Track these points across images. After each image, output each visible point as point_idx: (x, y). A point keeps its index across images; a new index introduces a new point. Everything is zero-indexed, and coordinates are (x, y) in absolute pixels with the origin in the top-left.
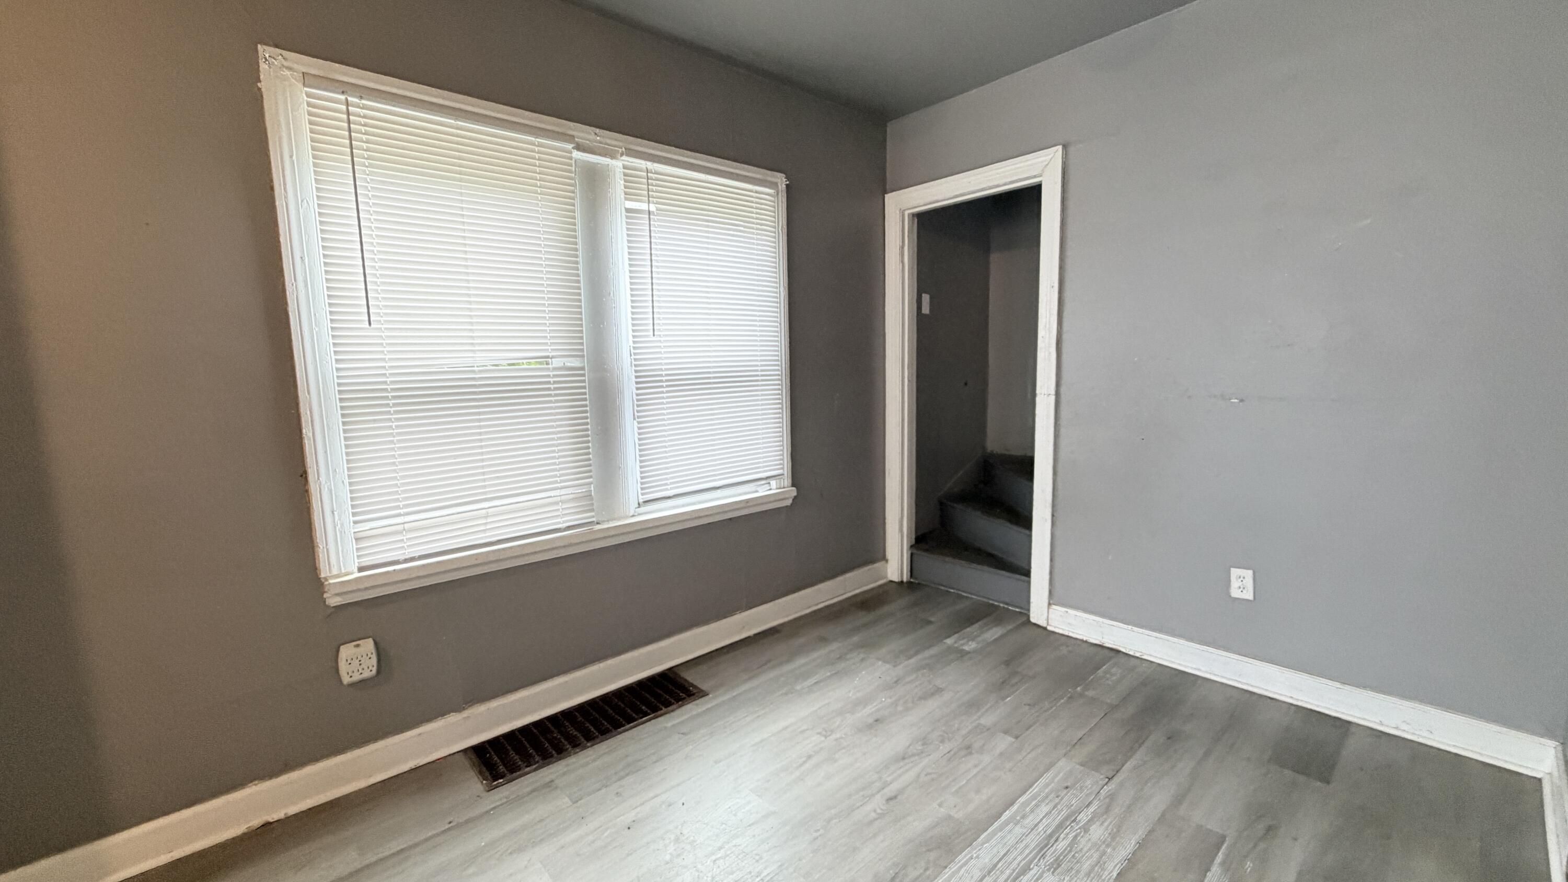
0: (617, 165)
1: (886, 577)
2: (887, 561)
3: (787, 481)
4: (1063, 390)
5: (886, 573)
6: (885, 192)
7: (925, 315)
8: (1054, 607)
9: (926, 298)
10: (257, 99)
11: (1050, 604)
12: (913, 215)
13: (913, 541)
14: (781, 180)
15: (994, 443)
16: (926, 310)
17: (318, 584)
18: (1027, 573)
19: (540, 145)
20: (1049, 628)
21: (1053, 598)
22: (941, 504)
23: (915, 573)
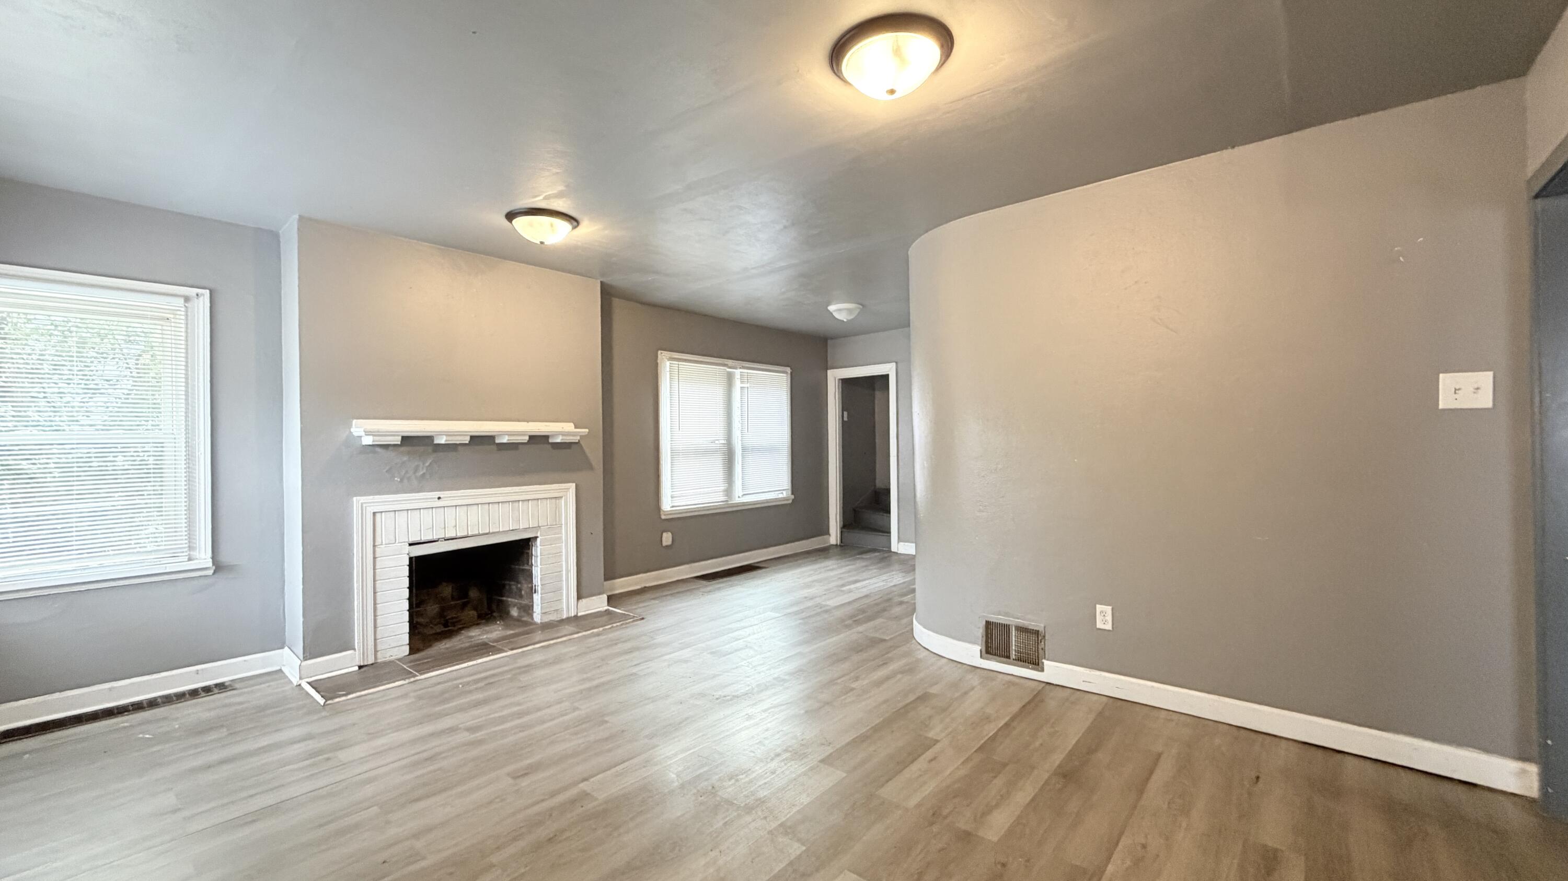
0: (738, 372)
1: (830, 543)
2: (829, 535)
3: (790, 492)
4: (900, 454)
5: (830, 541)
6: (827, 369)
7: (846, 421)
8: (901, 543)
9: (845, 413)
10: (657, 364)
11: (898, 542)
12: (840, 379)
13: (842, 526)
14: (788, 370)
15: (879, 484)
16: (846, 419)
17: (658, 507)
18: (889, 532)
19: (719, 369)
20: (899, 552)
21: (899, 540)
22: (854, 510)
23: (843, 540)
